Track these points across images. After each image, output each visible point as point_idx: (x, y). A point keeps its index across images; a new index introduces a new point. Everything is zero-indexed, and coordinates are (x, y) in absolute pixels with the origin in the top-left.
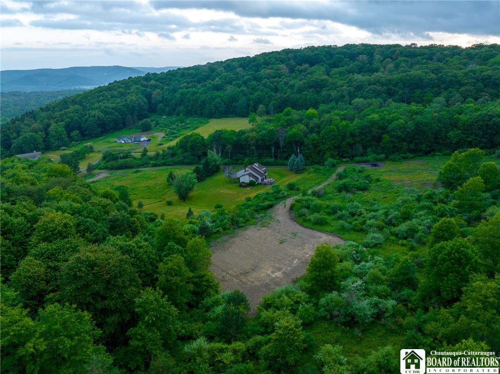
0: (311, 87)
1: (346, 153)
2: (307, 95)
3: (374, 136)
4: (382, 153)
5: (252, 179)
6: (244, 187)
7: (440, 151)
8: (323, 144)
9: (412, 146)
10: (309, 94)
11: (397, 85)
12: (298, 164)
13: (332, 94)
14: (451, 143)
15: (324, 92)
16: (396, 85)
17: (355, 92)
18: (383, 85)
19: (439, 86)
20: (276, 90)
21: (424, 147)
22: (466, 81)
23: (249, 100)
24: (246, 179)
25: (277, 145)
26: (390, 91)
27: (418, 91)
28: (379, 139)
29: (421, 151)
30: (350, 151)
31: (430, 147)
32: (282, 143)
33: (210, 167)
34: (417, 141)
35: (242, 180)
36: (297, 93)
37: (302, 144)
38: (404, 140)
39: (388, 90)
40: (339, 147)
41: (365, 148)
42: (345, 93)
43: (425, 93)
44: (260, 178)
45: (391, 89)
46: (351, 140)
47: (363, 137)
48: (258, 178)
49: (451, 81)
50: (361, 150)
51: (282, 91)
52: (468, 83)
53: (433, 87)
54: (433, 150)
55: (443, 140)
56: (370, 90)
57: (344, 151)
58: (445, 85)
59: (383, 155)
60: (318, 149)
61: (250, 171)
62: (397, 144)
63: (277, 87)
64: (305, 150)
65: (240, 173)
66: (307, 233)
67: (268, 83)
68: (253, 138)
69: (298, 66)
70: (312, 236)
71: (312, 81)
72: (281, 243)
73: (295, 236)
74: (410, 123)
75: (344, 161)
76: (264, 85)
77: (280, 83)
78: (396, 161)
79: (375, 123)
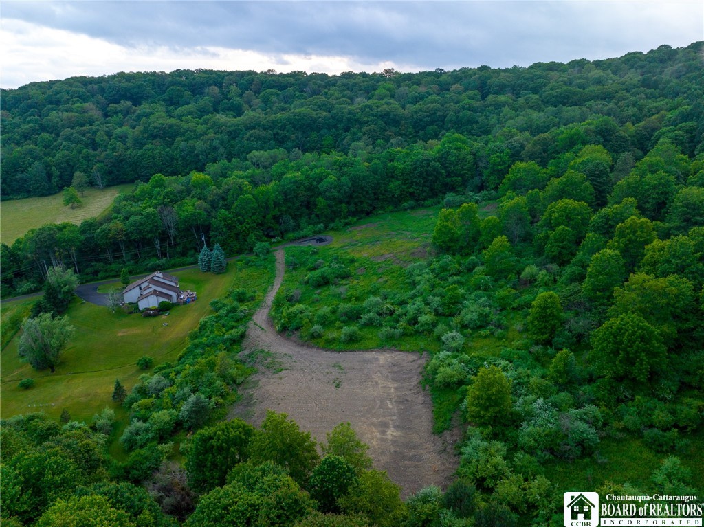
0: (154, 137)
1: (273, 230)
2: (153, 150)
3: (302, 202)
4: (319, 223)
5: (162, 299)
6: (154, 316)
7: (382, 208)
8: (241, 224)
9: (352, 208)
10: (156, 149)
11: (285, 128)
12: (218, 259)
13: (197, 146)
14: (393, 196)
15: (181, 143)
16: (283, 127)
17: (229, 141)
18: (265, 129)
19: (335, 127)
20: (94, 145)
21: (365, 206)
22: (366, 119)
23: (47, 166)
24: (153, 302)
25: (164, 237)
26: (278, 136)
27: (314, 135)
28: (309, 205)
29: (362, 211)
30: (277, 226)
31: (371, 205)
32: (173, 232)
33: (60, 296)
34: (356, 200)
35: (142, 305)
36: (134, 149)
37: (207, 229)
38: (341, 202)
39: (274, 135)
40: (261, 225)
41: (296, 218)
42: (216, 143)
43: (323, 136)
44: (174, 295)
45: (278, 134)
46: (276, 212)
47: (290, 204)
48: (171, 296)
49: (349, 120)
50: (292, 222)
51: (106, 146)
52: (368, 121)
53: (329, 129)
54: (375, 208)
55: (383, 195)
56: (251, 136)
57: (270, 227)
58: (342, 125)
59: (322, 225)
60: (235, 231)
61: (154, 287)
62: (335, 208)
63: (94, 140)
64: (217, 236)
65: (131, 295)
66: (350, 359)
67: (75, 135)
68: (119, 232)
69: (112, 105)
70: (365, 361)
71: (155, 128)
72: (338, 386)
73: (342, 369)
74: (344, 179)
75: (274, 242)
76: (68, 138)
77: (99, 133)
78: (340, 230)
79: (301, 183)
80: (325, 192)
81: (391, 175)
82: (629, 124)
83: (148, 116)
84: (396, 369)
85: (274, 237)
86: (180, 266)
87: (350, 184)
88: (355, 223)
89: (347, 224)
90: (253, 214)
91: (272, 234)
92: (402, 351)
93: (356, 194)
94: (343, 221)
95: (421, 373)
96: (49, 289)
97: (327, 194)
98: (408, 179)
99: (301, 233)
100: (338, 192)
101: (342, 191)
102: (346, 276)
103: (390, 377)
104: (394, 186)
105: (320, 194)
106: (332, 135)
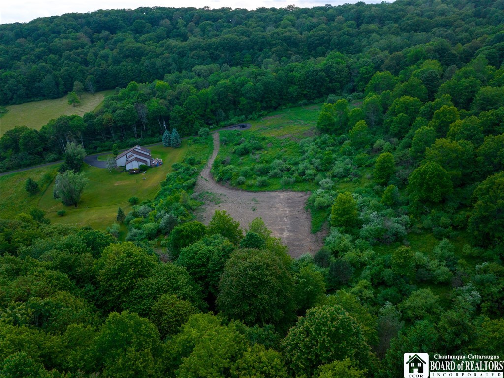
0: (127, 57)
1: (211, 120)
2: (127, 66)
3: (230, 100)
4: (242, 115)
5: (141, 163)
6: (137, 173)
7: (285, 105)
8: (190, 115)
9: (264, 105)
10: (128, 65)
11: (217, 49)
12: (176, 138)
13: (156, 62)
14: (292, 96)
15: (145, 61)
16: (216, 49)
17: (179, 59)
18: (204, 50)
19: (253, 48)
20: (86, 63)
21: (273, 104)
22: (274, 42)
23: (55, 77)
24: (135, 165)
25: (139, 124)
26: (213, 55)
27: (238, 54)
28: (235, 103)
29: (271, 107)
30: (213, 117)
31: (277, 103)
32: (145, 121)
33: (75, 162)
34: (267, 99)
35: (128, 167)
36: (114, 65)
37: (167, 119)
38: (256, 100)
39: (210, 54)
40: (202, 116)
41: (226, 111)
42: (170, 60)
43: (244, 55)
44: (148, 160)
45: (212, 53)
46: (212, 107)
47: (222, 102)
48: (146, 161)
49: (262, 43)
50: (224, 114)
51: (94, 63)
52: (276, 44)
53: (248, 50)
54: (279, 105)
55: (285, 95)
56: (194, 55)
57: (209, 118)
58: (258, 46)
59: (244, 116)
60: (186, 120)
62: (252, 105)
63: (86, 59)
64: (174, 123)
65: (121, 161)
66: (262, 196)
67: (72, 56)
68: (109, 121)
69: (96, 34)
70: (271, 197)
71: (127, 50)
72: (254, 210)
73: (257, 201)
74: (259, 84)
75: (212, 128)
76: (68, 58)
77: (89, 54)
78: (256, 120)
79: (229, 88)
80: (246, 93)
81: (291, 82)
82: (459, 45)
83: (122, 41)
84: (290, 201)
85: (211, 124)
86: (150, 143)
87: (263, 88)
88: (266, 115)
89: (261, 116)
90: (198, 109)
91: (210, 122)
92: (295, 191)
93: (266, 95)
94: (258, 113)
95: (305, 203)
96: (68, 158)
97: (247, 95)
98: (302, 85)
99: (230, 122)
100: (255, 93)
101: (257, 93)
102: (259, 149)
103: (287, 205)
104: (293, 89)
105: (242, 95)
106: (250, 54)
